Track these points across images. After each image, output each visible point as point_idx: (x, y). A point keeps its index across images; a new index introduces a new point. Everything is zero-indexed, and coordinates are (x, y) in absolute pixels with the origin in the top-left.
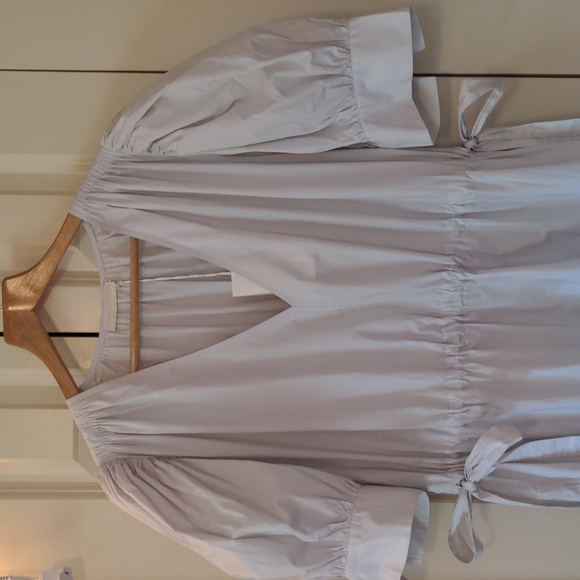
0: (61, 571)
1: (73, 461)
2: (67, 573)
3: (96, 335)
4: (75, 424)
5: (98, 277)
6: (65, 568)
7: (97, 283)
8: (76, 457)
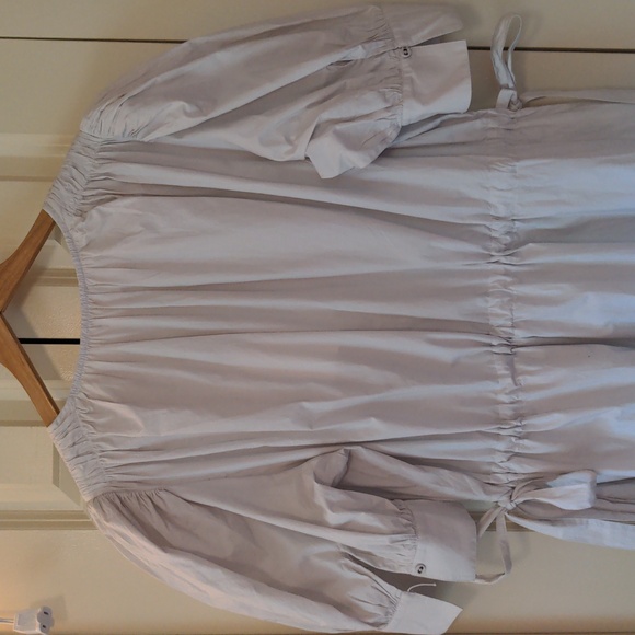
0: (39, 610)
1: (53, 486)
2: (45, 613)
3: (77, 342)
4: (55, 449)
5: (75, 275)
6: (44, 608)
7: (75, 283)
8: (56, 481)
